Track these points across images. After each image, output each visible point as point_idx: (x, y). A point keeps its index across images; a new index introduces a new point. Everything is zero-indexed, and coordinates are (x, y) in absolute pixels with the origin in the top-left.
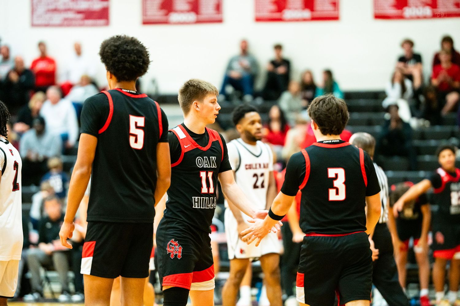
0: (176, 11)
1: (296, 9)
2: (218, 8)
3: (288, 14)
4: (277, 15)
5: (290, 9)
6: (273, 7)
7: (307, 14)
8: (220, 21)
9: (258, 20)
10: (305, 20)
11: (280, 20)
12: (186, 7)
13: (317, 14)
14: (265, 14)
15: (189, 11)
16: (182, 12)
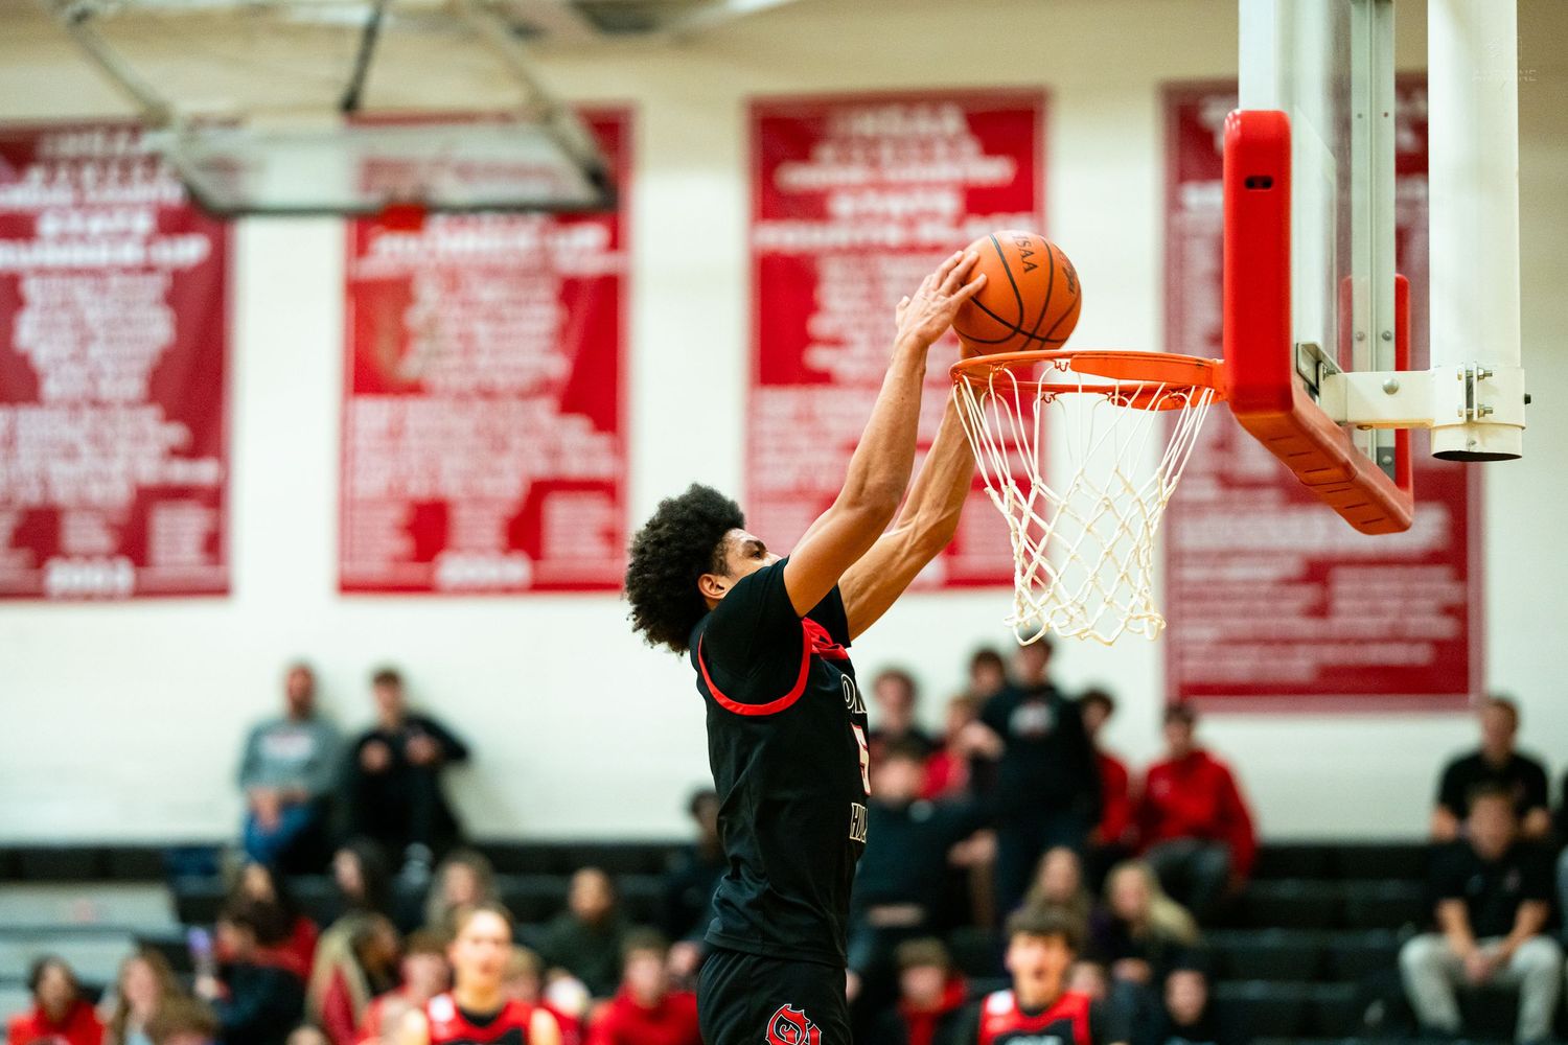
0: (66, 556)
1: (481, 551)
2: (214, 545)
3: (452, 568)
4: (415, 573)
5: (459, 550)
6: (402, 545)
7: (518, 569)
8: (220, 590)
9: (349, 587)
10: (508, 590)
11: (425, 588)
12: (102, 540)
13: (552, 568)
14: (375, 567)
15: (110, 556)
16: (89, 557)
